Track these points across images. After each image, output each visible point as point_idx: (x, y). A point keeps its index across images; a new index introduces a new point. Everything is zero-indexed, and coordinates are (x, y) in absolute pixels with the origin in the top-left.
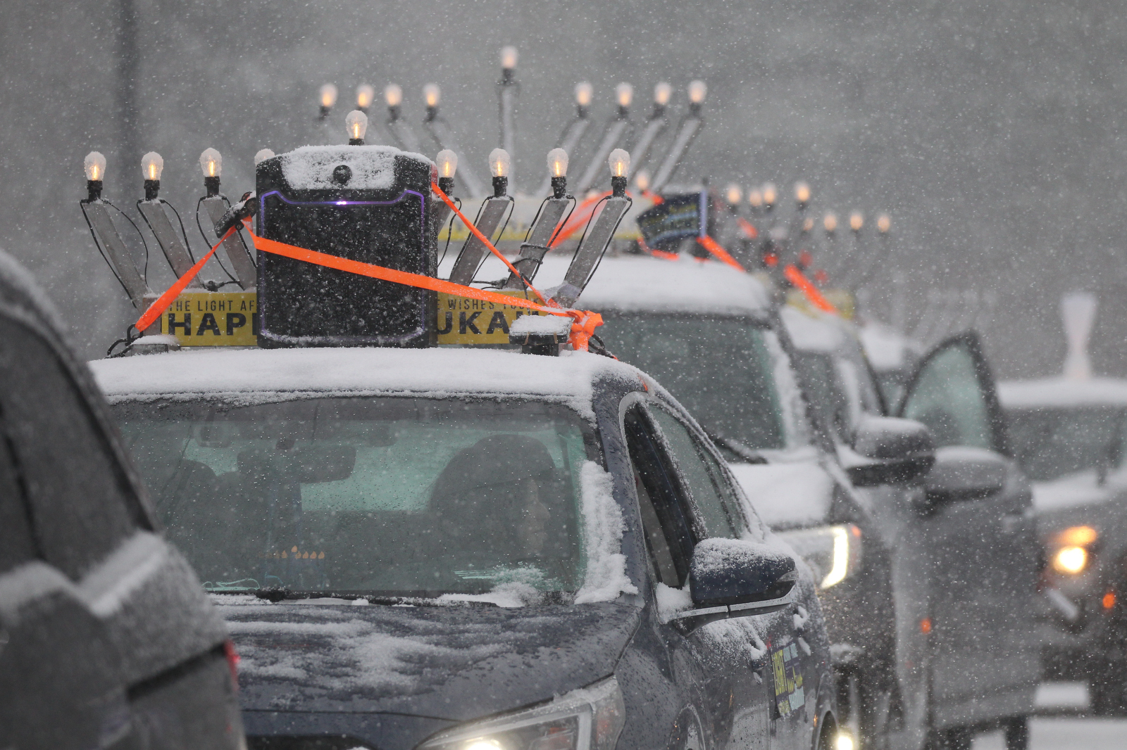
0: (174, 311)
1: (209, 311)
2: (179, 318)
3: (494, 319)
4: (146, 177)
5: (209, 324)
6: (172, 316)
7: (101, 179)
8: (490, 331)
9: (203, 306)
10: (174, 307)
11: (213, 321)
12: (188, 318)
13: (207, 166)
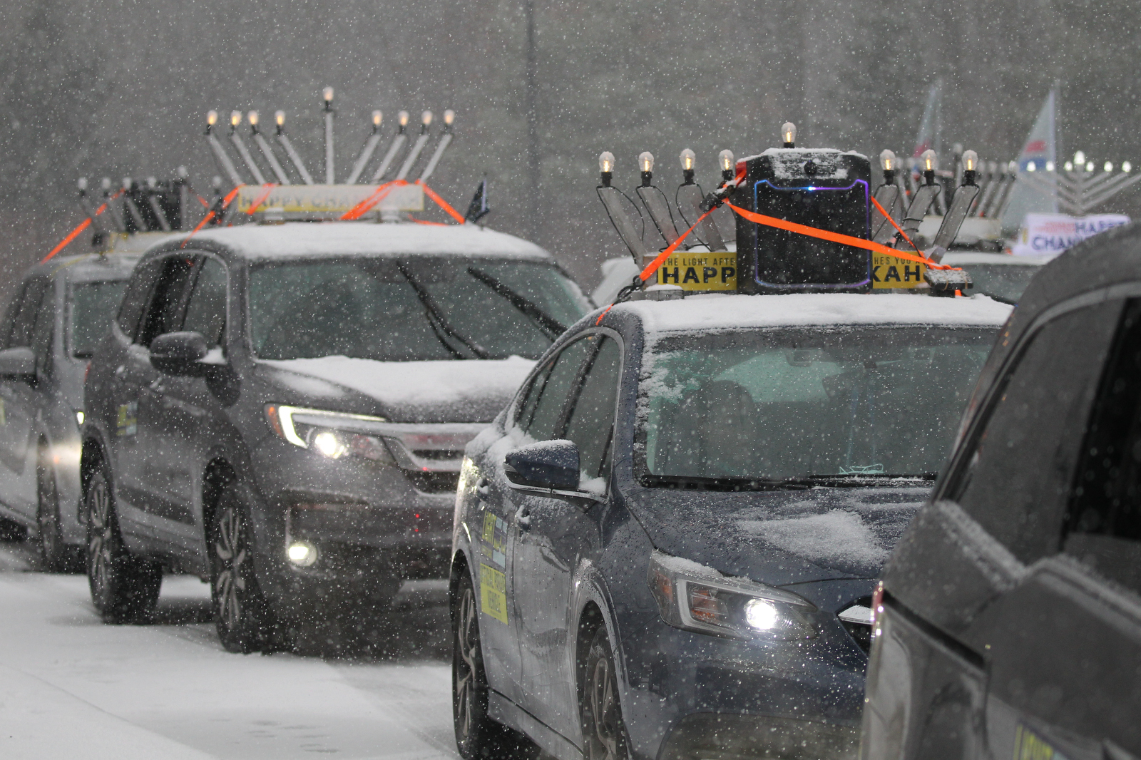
0: (666, 265)
1: (691, 266)
2: (671, 271)
3: (889, 272)
4: (642, 169)
5: (691, 275)
6: (665, 270)
7: (612, 170)
8: (887, 280)
9: (687, 263)
10: (667, 263)
11: (694, 273)
12: (676, 270)
13: (685, 162)
